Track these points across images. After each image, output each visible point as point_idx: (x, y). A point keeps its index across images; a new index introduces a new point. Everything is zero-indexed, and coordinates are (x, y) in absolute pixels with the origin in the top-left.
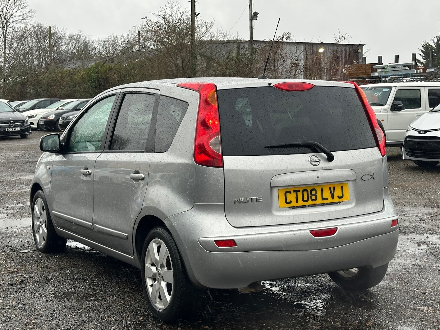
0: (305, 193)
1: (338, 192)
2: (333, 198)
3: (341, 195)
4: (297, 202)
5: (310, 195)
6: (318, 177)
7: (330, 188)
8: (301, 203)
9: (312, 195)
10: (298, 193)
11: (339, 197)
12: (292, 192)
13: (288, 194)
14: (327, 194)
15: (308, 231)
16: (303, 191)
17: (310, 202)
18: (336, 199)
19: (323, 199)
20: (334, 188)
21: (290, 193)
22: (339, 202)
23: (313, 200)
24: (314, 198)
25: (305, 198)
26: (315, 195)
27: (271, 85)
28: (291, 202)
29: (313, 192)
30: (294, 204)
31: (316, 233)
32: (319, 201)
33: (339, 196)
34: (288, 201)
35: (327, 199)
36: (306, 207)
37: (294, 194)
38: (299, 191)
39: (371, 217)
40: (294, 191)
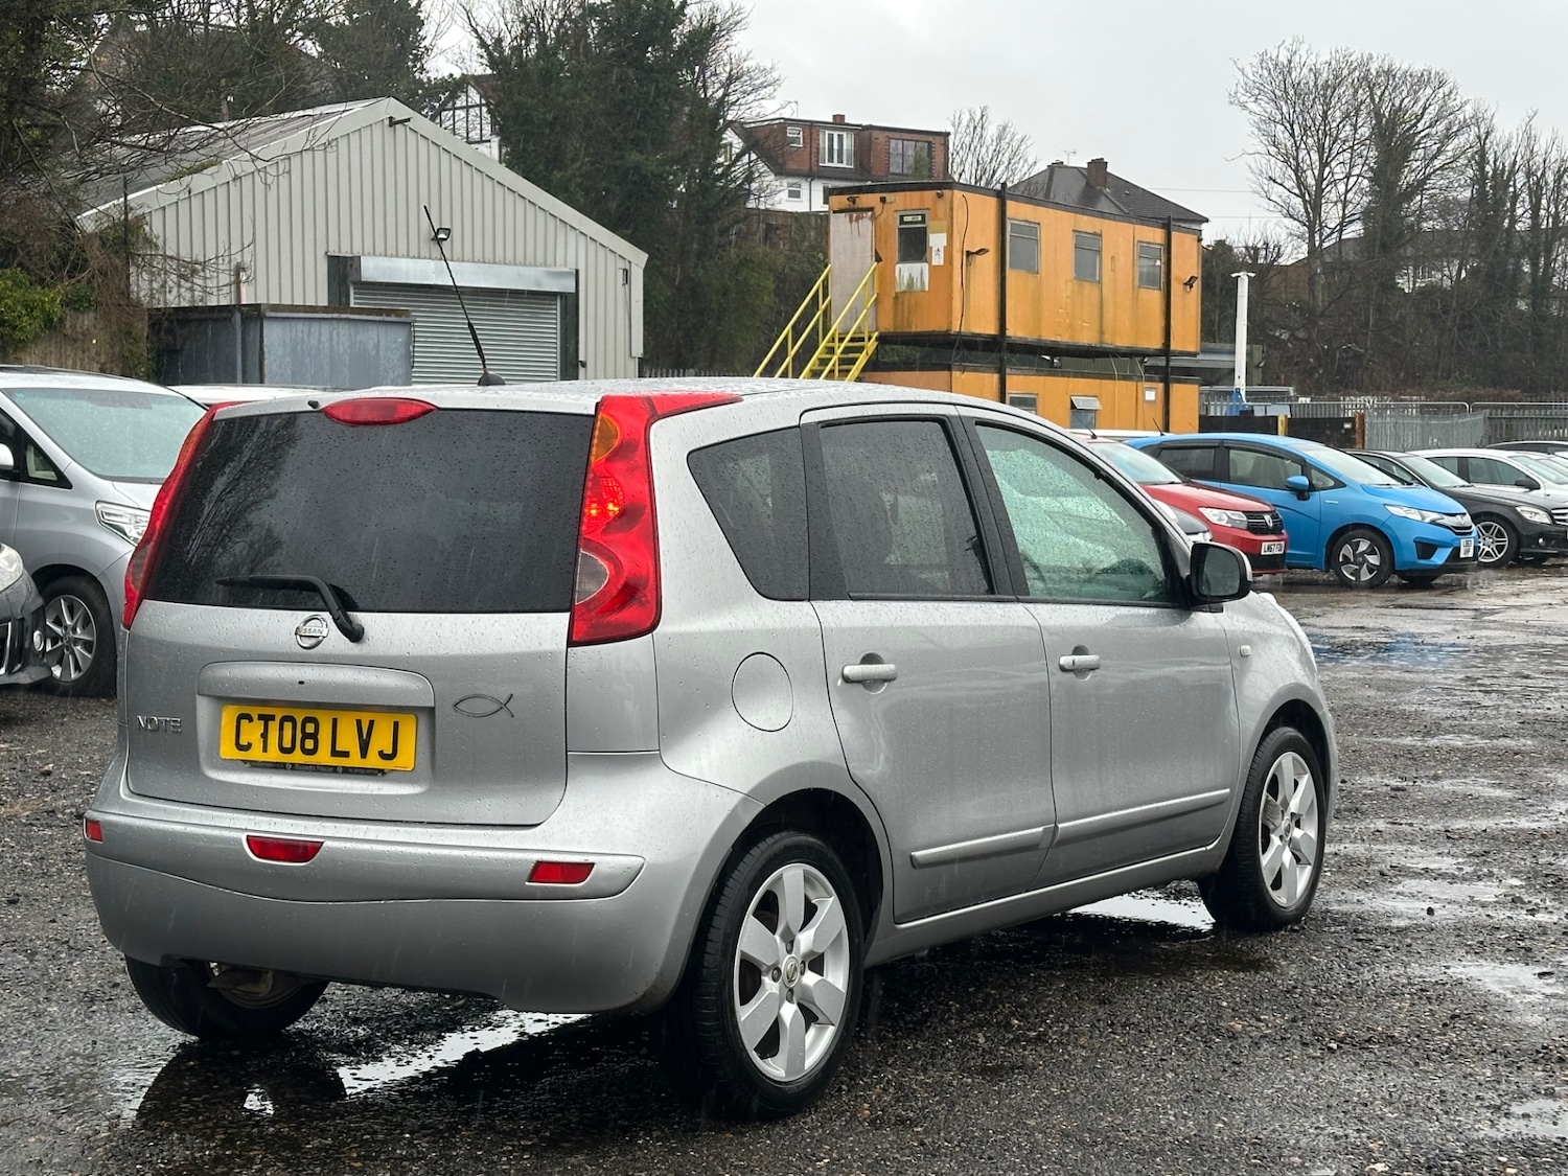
0: (288, 726)
1: (381, 740)
2: (364, 755)
3: (389, 751)
4: (265, 750)
5: (299, 736)
6: (301, 683)
7: (359, 723)
8: (274, 755)
9: (306, 736)
10: (270, 722)
11: (382, 755)
12: (255, 717)
13: (244, 722)
14: (348, 740)
15: (243, 837)
16: (285, 719)
17: (298, 757)
18: (373, 761)
19: (335, 753)
20: (372, 723)
21: (251, 720)
22: (382, 772)
23: (306, 752)
24: (309, 744)
25: (287, 744)
26: (314, 736)
28: (248, 747)
29: (310, 728)
30: (256, 754)
32: (323, 756)
33: (385, 752)
34: (243, 742)
35: (346, 754)
36: (285, 768)
37: (259, 726)
38: (272, 718)
39: (458, 836)
40: (261, 717)
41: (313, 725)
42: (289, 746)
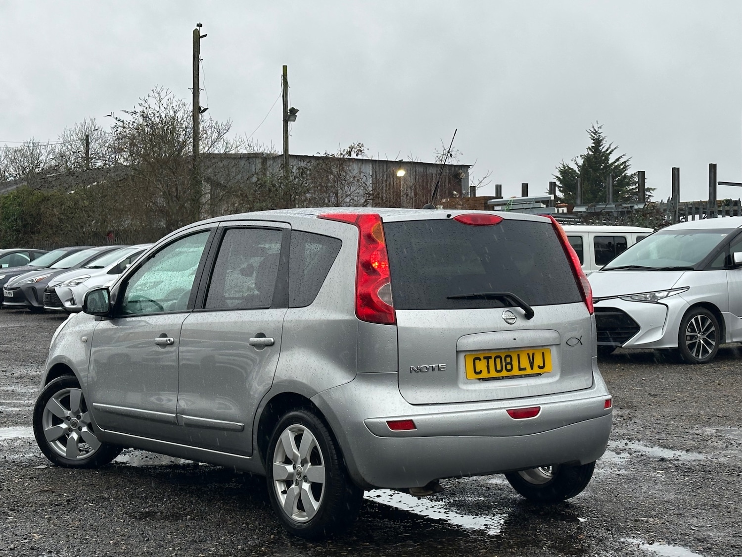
0: (498, 360)
1: (538, 361)
2: (532, 368)
3: (542, 365)
4: (489, 372)
5: (504, 364)
6: (515, 339)
7: (528, 355)
8: (493, 374)
9: (507, 364)
10: (489, 360)
11: (540, 367)
12: (482, 358)
13: (477, 362)
14: (525, 363)
15: (505, 410)
16: (496, 357)
17: (504, 373)
18: (536, 370)
19: (520, 369)
20: (533, 354)
21: (480, 360)
22: (540, 374)
23: (508, 370)
24: (509, 367)
25: (499, 368)
26: (511, 363)
27: (451, 218)
28: (480, 372)
29: (508, 360)
30: (485, 374)
31: (514, 413)
32: (516, 371)
34: (478, 370)
35: (524, 369)
36: (499, 379)
37: (484, 362)
38: (490, 357)
39: (580, 395)
40: (485, 358)
41: (509, 358)
42: (500, 369)
